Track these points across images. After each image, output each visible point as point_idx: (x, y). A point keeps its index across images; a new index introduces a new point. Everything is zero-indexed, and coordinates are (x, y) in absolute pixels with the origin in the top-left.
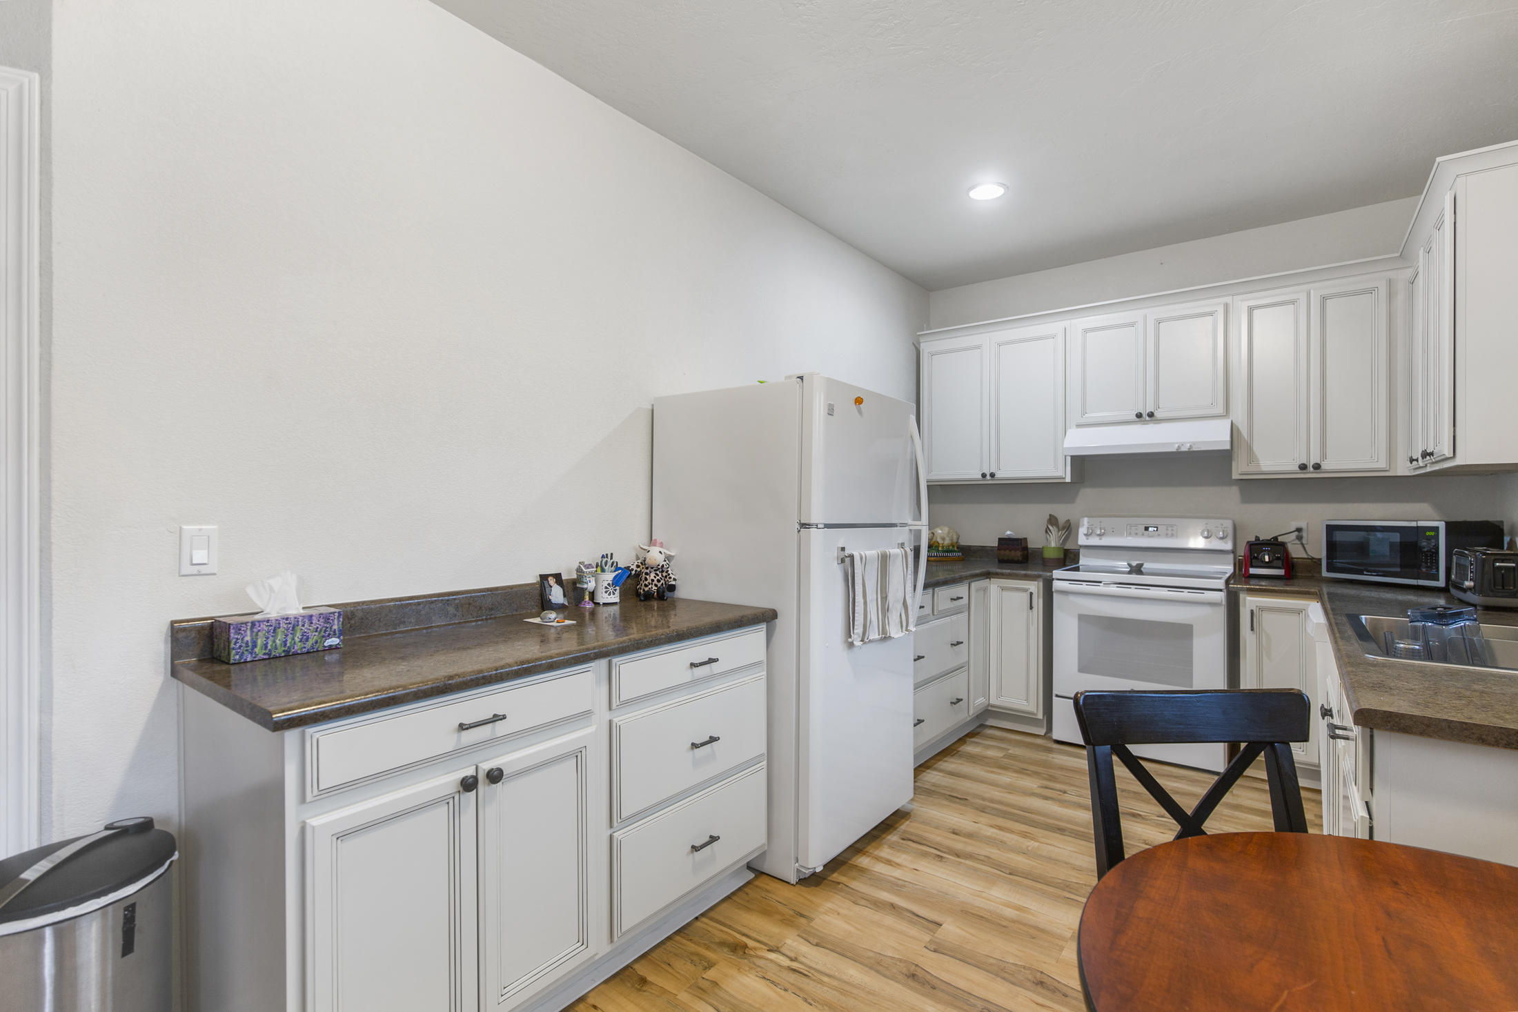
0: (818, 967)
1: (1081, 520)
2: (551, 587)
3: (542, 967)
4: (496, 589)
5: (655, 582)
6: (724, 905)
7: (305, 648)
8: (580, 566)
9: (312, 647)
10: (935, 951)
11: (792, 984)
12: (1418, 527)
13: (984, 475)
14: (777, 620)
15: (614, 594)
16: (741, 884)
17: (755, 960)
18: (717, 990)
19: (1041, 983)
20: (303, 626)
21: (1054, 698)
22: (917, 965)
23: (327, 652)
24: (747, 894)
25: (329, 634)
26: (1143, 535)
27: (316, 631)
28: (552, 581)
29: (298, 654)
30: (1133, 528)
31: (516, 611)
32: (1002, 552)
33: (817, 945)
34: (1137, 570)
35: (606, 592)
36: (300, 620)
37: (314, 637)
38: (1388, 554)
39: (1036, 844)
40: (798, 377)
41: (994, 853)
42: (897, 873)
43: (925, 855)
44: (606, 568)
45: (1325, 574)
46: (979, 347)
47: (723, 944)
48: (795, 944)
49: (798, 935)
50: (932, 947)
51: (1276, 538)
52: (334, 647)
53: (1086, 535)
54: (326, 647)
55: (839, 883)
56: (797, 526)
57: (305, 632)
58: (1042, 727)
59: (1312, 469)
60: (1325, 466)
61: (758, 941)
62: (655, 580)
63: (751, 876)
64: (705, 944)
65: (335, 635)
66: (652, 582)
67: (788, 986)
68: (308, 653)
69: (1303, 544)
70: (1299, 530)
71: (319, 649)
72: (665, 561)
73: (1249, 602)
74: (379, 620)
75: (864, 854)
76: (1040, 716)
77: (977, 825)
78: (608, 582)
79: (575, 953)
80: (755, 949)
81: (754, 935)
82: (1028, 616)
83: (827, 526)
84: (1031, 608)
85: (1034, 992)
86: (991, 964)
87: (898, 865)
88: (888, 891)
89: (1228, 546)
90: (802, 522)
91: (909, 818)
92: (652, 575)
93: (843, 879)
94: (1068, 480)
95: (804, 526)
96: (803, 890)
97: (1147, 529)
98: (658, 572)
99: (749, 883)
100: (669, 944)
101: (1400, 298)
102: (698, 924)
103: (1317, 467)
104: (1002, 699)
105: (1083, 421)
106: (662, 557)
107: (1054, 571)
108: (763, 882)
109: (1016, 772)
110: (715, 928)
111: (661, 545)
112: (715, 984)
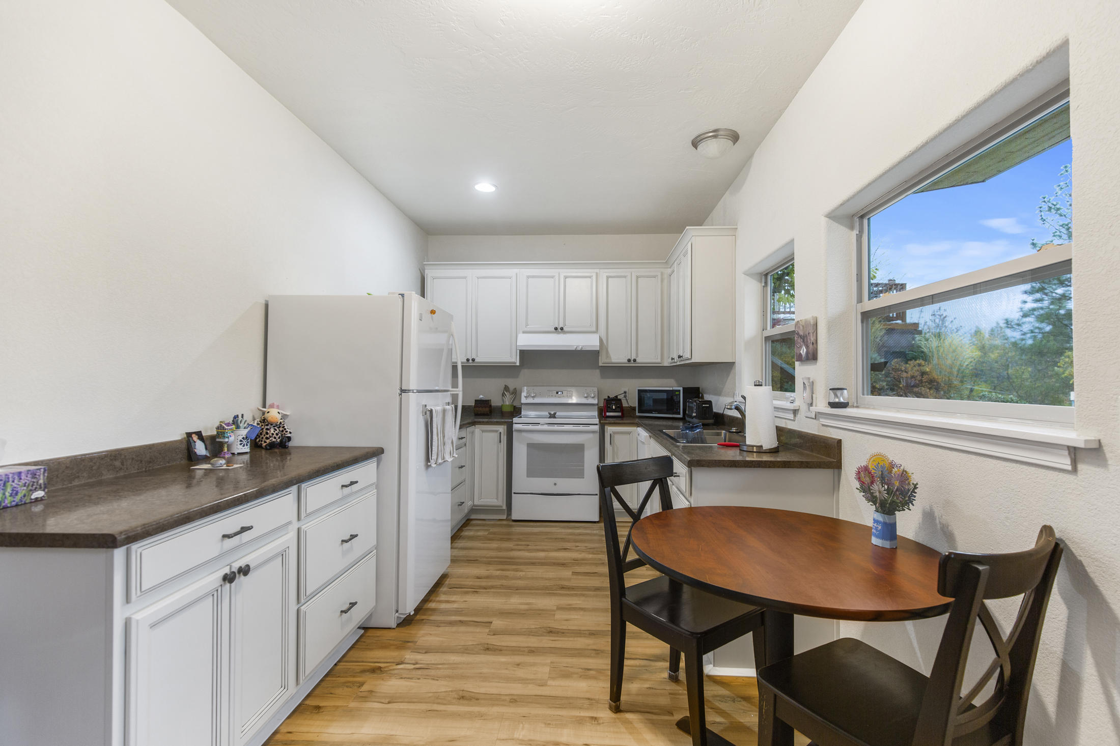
0: (433, 662)
1: (523, 388)
2: (195, 442)
3: (263, 708)
4: (153, 445)
5: (275, 435)
6: (351, 653)
7: (14, 501)
8: (221, 425)
9: (21, 500)
10: (494, 635)
11: (422, 675)
12: (673, 390)
13: (468, 360)
14: (383, 455)
15: (247, 445)
16: (357, 638)
17: (389, 672)
18: (374, 694)
19: (551, 632)
20: (13, 481)
21: (513, 495)
22: (487, 644)
23: (33, 504)
24: (364, 642)
25: (36, 488)
26: (555, 396)
27: (25, 486)
28: (195, 437)
29: (8, 507)
30: (550, 393)
31: (169, 462)
32: (477, 409)
33: (426, 653)
34: (553, 416)
35: (241, 444)
36: (10, 477)
37: (22, 491)
38: (652, 404)
39: (524, 573)
40: (399, 294)
41: (504, 582)
42: (455, 606)
43: (467, 593)
44: (241, 425)
45: (637, 414)
46: (465, 278)
47: (363, 671)
48: (412, 657)
49: (411, 652)
50: (492, 633)
51: (617, 396)
52: (39, 499)
53: (525, 397)
54: (31, 499)
55: (423, 620)
56: (399, 391)
57: (15, 487)
58: (504, 514)
59: (632, 361)
60: (638, 360)
61: (387, 663)
62: (275, 433)
63: (363, 631)
64: (351, 675)
65: (41, 488)
66: (274, 435)
67: (419, 677)
68: (17, 505)
69: (627, 400)
70: (625, 392)
71: (27, 502)
72: (281, 419)
73: (610, 429)
74: (57, 476)
75: (430, 602)
76: (504, 507)
77: (489, 571)
78: (242, 437)
79: (280, 695)
80: (385, 667)
81: (382, 660)
82: (498, 447)
83: (419, 391)
84: (500, 442)
85: (549, 636)
86: (525, 632)
87: (454, 602)
88: (455, 615)
89: (596, 402)
90: (403, 389)
91: (449, 577)
92: (272, 431)
93: (423, 617)
94: (518, 364)
95: (403, 391)
96: (402, 630)
97: (557, 393)
98: (276, 428)
99: (361, 636)
100: (323, 684)
101: (666, 282)
102: (338, 667)
103: (635, 360)
104: (482, 500)
105: (526, 329)
106: (279, 416)
107: (514, 419)
108: (370, 633)
109: (498, 540)
110: (353, 665)
111: (278, 407)
112: (371, 692)
